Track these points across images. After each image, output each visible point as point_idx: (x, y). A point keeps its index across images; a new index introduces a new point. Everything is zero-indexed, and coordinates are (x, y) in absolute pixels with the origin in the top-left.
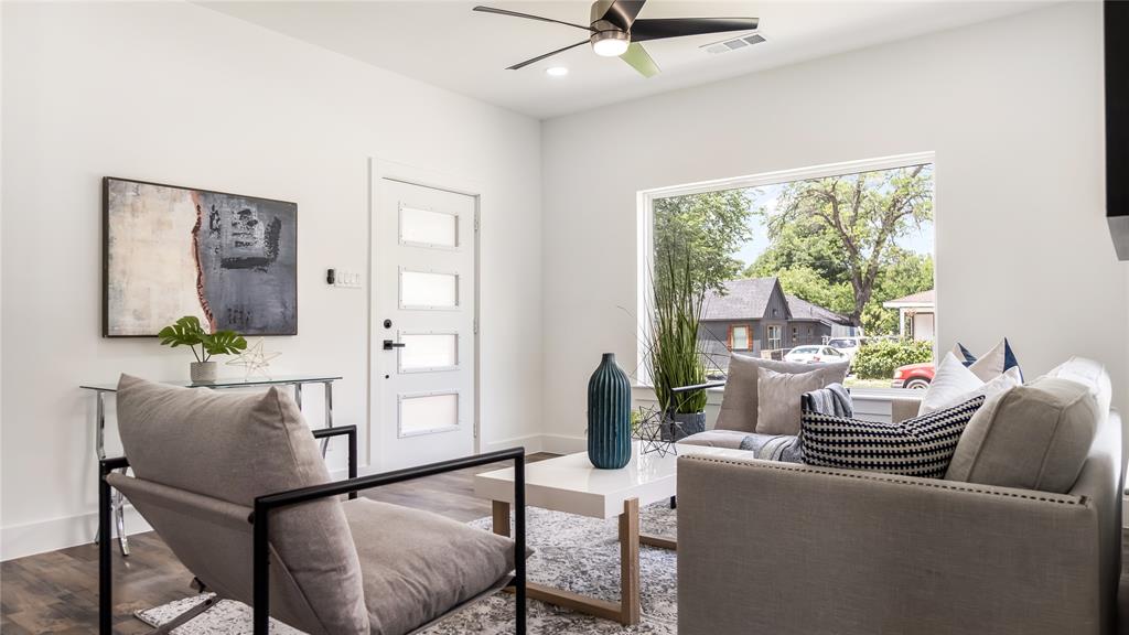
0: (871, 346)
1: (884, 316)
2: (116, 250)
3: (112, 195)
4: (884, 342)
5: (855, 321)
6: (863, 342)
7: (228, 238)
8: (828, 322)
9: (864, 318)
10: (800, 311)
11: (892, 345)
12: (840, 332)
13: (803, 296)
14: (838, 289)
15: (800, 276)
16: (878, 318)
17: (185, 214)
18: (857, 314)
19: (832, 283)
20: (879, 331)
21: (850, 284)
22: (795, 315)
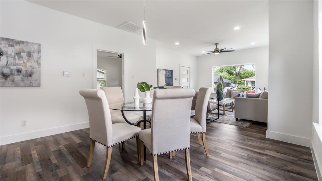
0: (239, 87)
1: (242, 82)
2: (159, 77)
3: (159, 71)
4: (242, 86)
5: (236, 83)
6: (238, 87)
7: (167, 75)
8: (231, 83)
9: (237, 82)
10: (225, 81)
11: (243, 87)
12: (233, 85)
13: (225, 78)
14: (232, 76)
15: (224, 74)
16: (240, 82)
17: (164, 72)
18: (236, 81)
19: (231, 75)
20: (241, 84)
21: (234, 75)
22: (224, 82)
